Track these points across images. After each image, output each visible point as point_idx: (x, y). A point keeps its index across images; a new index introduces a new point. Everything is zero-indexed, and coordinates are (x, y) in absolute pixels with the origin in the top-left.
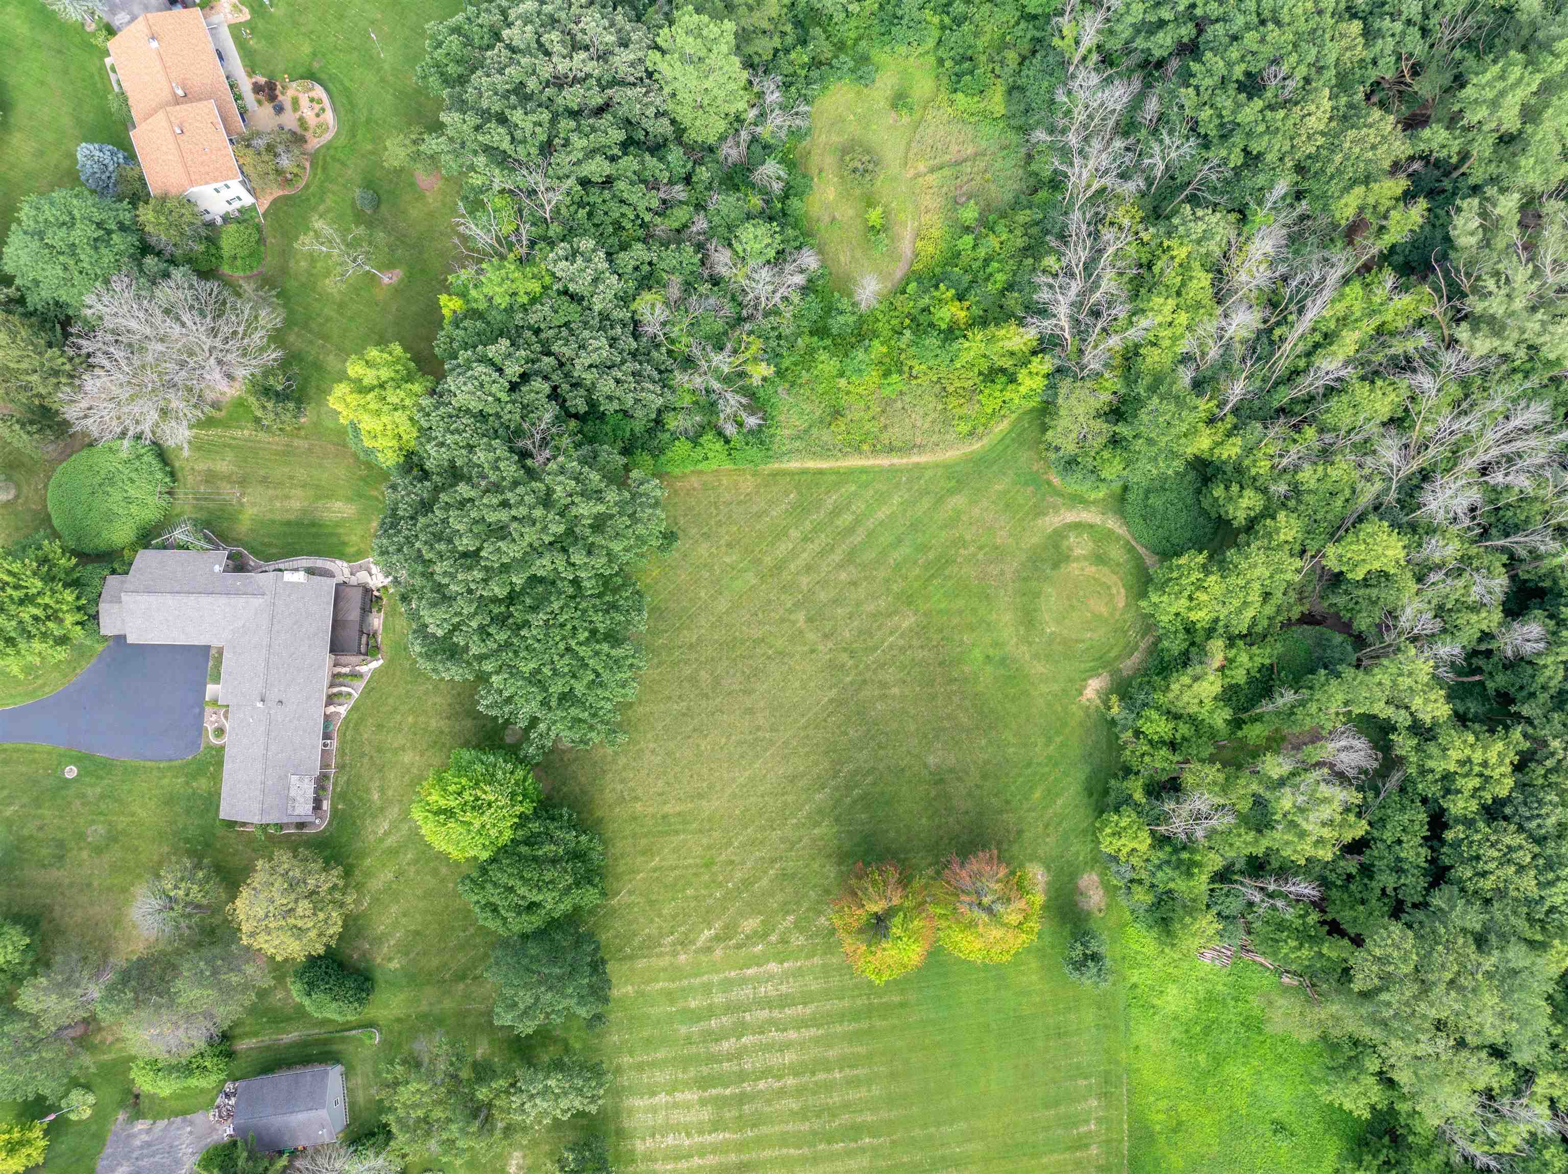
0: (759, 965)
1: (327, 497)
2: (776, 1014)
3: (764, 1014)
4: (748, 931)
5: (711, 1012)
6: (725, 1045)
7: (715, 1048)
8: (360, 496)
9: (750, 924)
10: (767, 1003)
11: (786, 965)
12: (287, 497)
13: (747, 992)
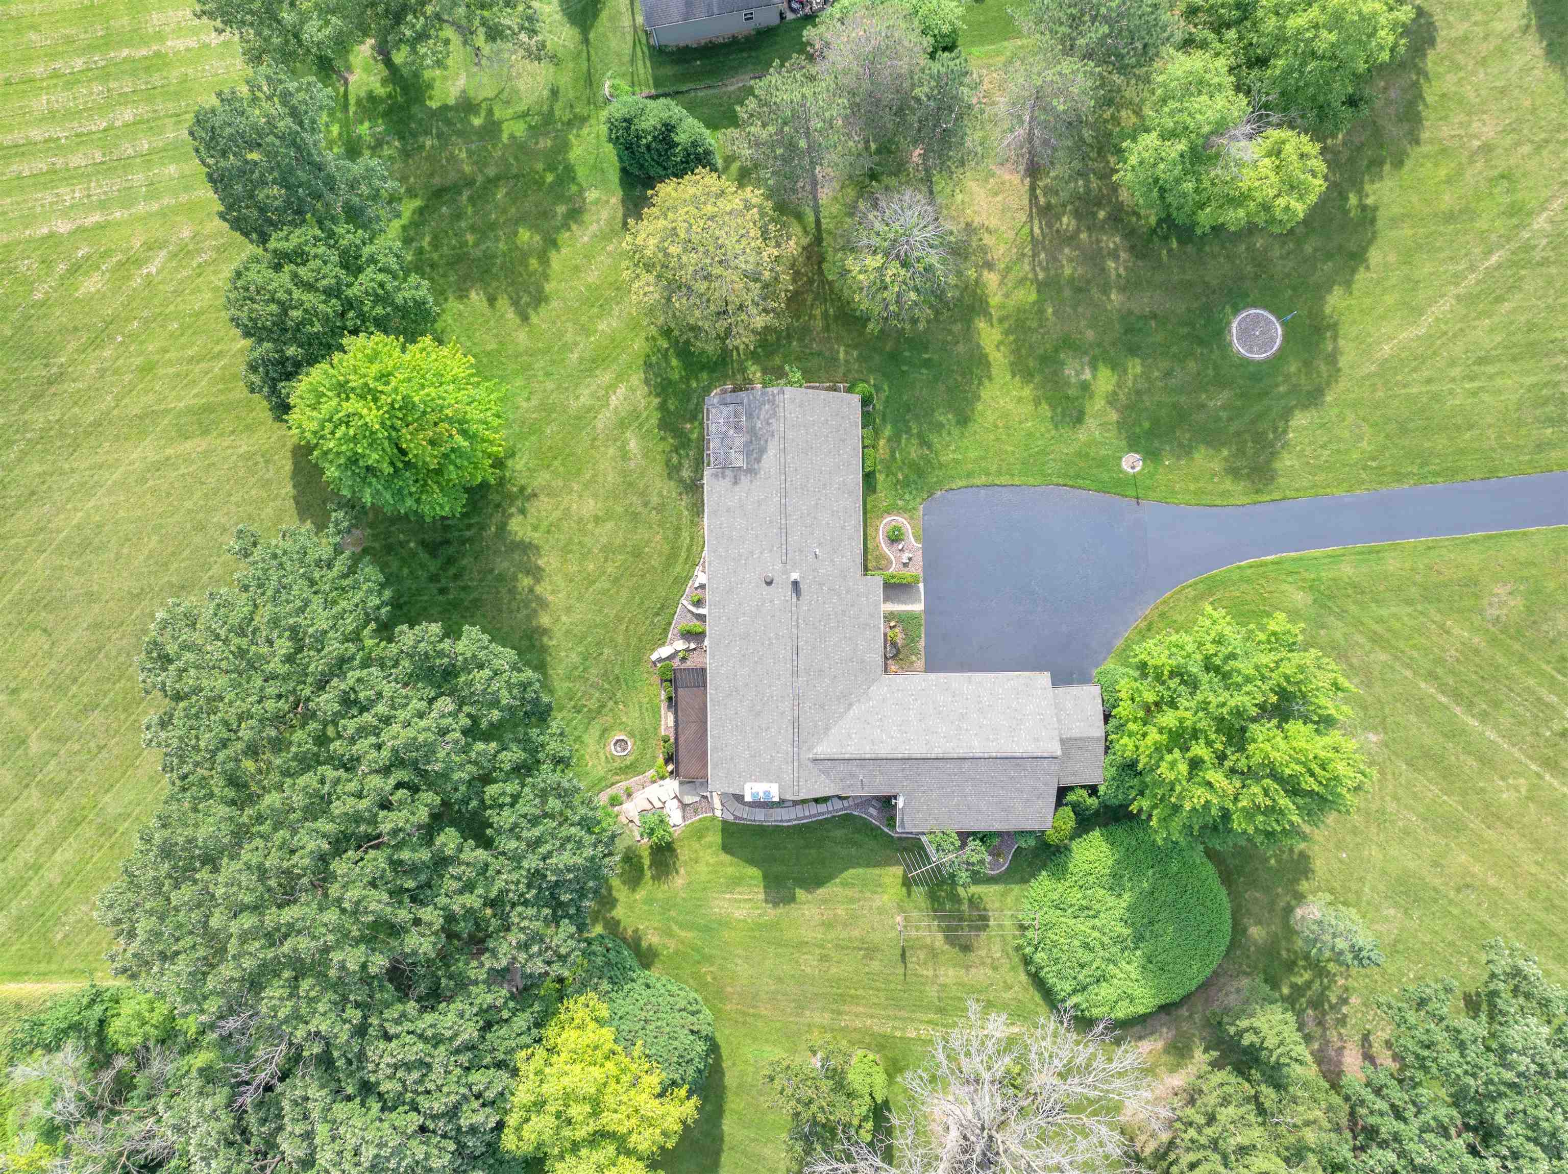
0: (81, 229)
1: (760, 927)
2: (59, 162)
3: (76, 160)
4: (96, 276)
5: (148, 159)
6: (128, 115)
7: (143, 110)
8: (707, 929)
9: (91, 284)
10: (71, 176)
11: (45, 230)
12: (828, 925)
13: (99, 188)
